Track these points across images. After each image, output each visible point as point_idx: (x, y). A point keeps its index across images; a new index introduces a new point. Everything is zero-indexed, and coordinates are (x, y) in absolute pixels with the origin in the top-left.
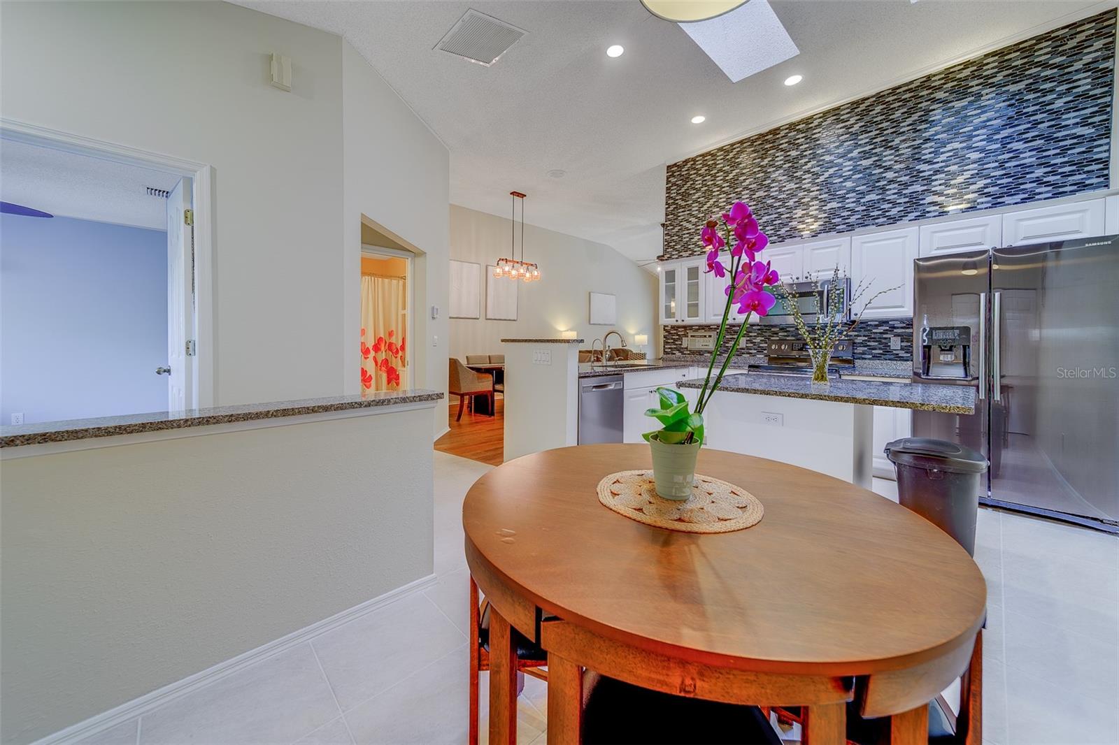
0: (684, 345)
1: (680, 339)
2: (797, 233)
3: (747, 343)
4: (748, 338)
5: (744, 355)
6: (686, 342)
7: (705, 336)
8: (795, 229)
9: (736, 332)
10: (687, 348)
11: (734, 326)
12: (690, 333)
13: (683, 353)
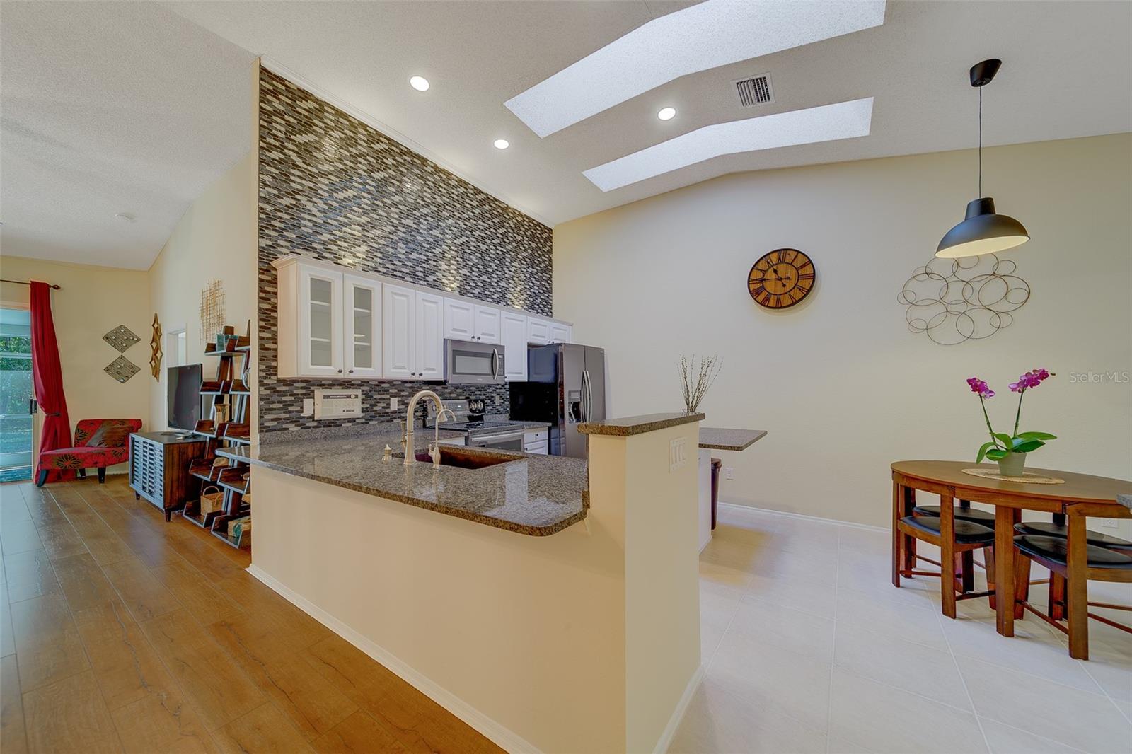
0: (307, 412)
1: (298, 400)
2: (441, 286)
3: (398, 405)
4: (400, 399)
5: (395, 421)
6: (308, 407)
7: (349, 397)
8: (438, 280)
9: (386, 391)
10: (310, 417)
11: (383, 382)
12: (319, 393)
13: (304, 427)
